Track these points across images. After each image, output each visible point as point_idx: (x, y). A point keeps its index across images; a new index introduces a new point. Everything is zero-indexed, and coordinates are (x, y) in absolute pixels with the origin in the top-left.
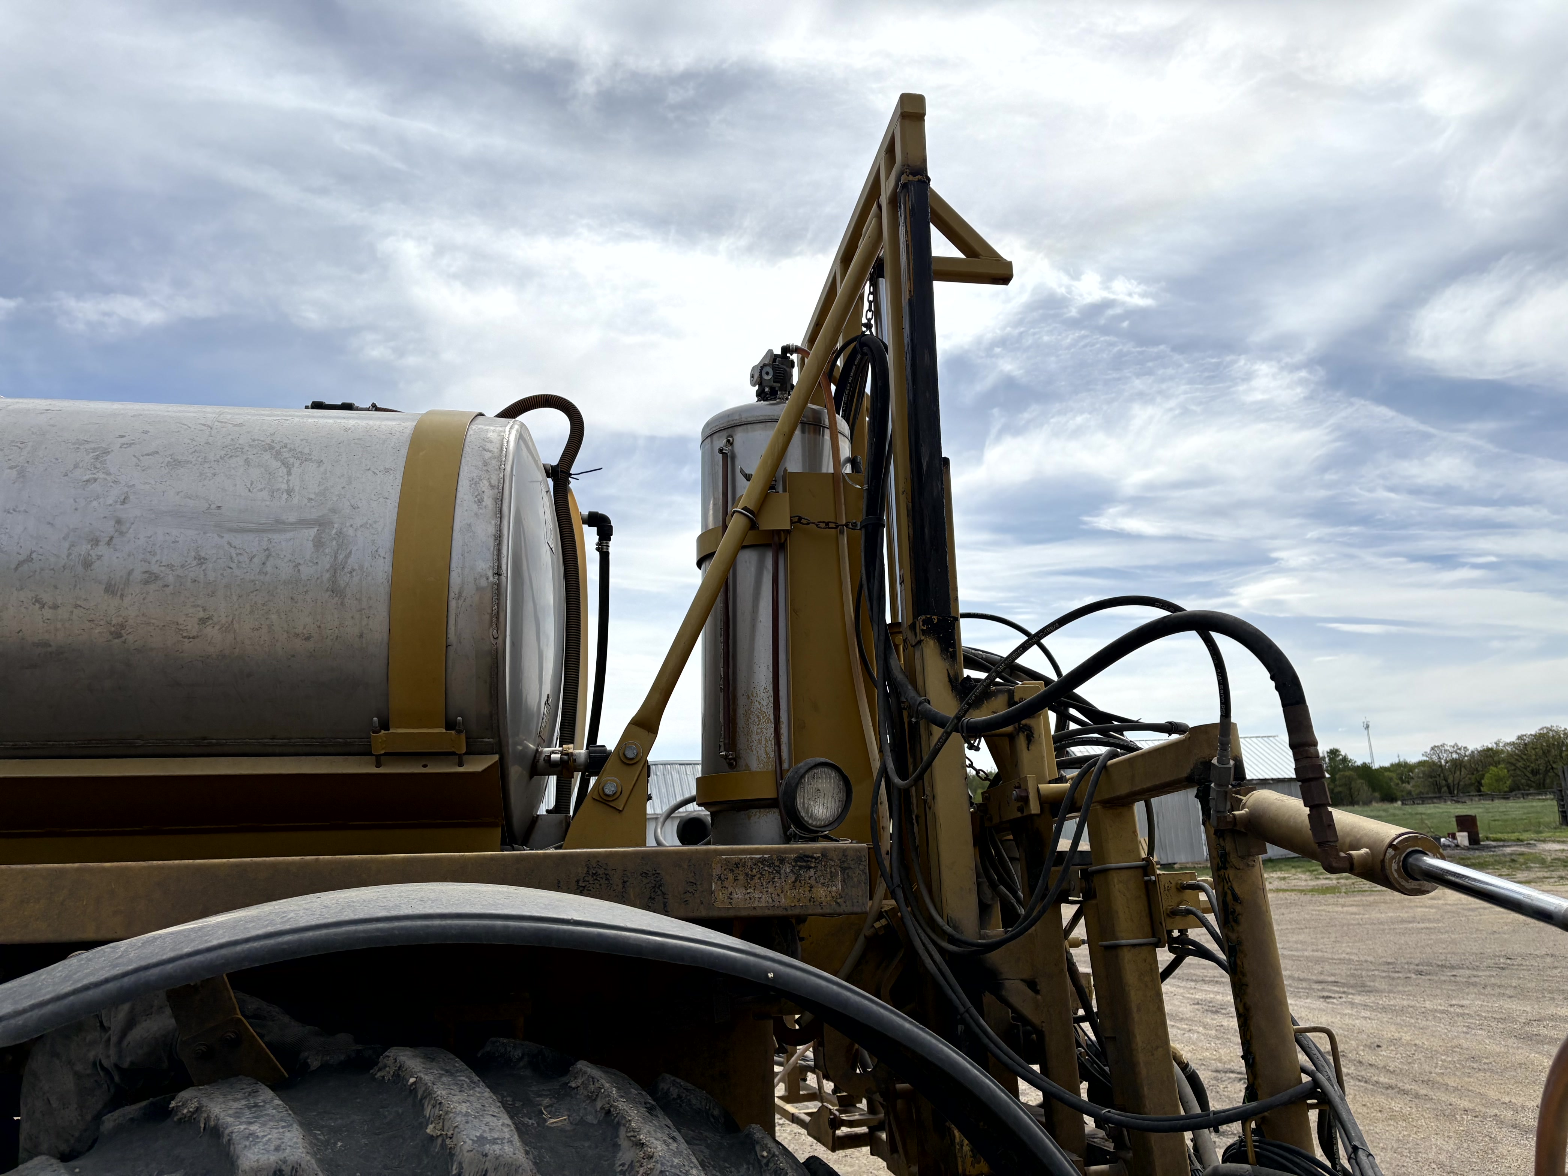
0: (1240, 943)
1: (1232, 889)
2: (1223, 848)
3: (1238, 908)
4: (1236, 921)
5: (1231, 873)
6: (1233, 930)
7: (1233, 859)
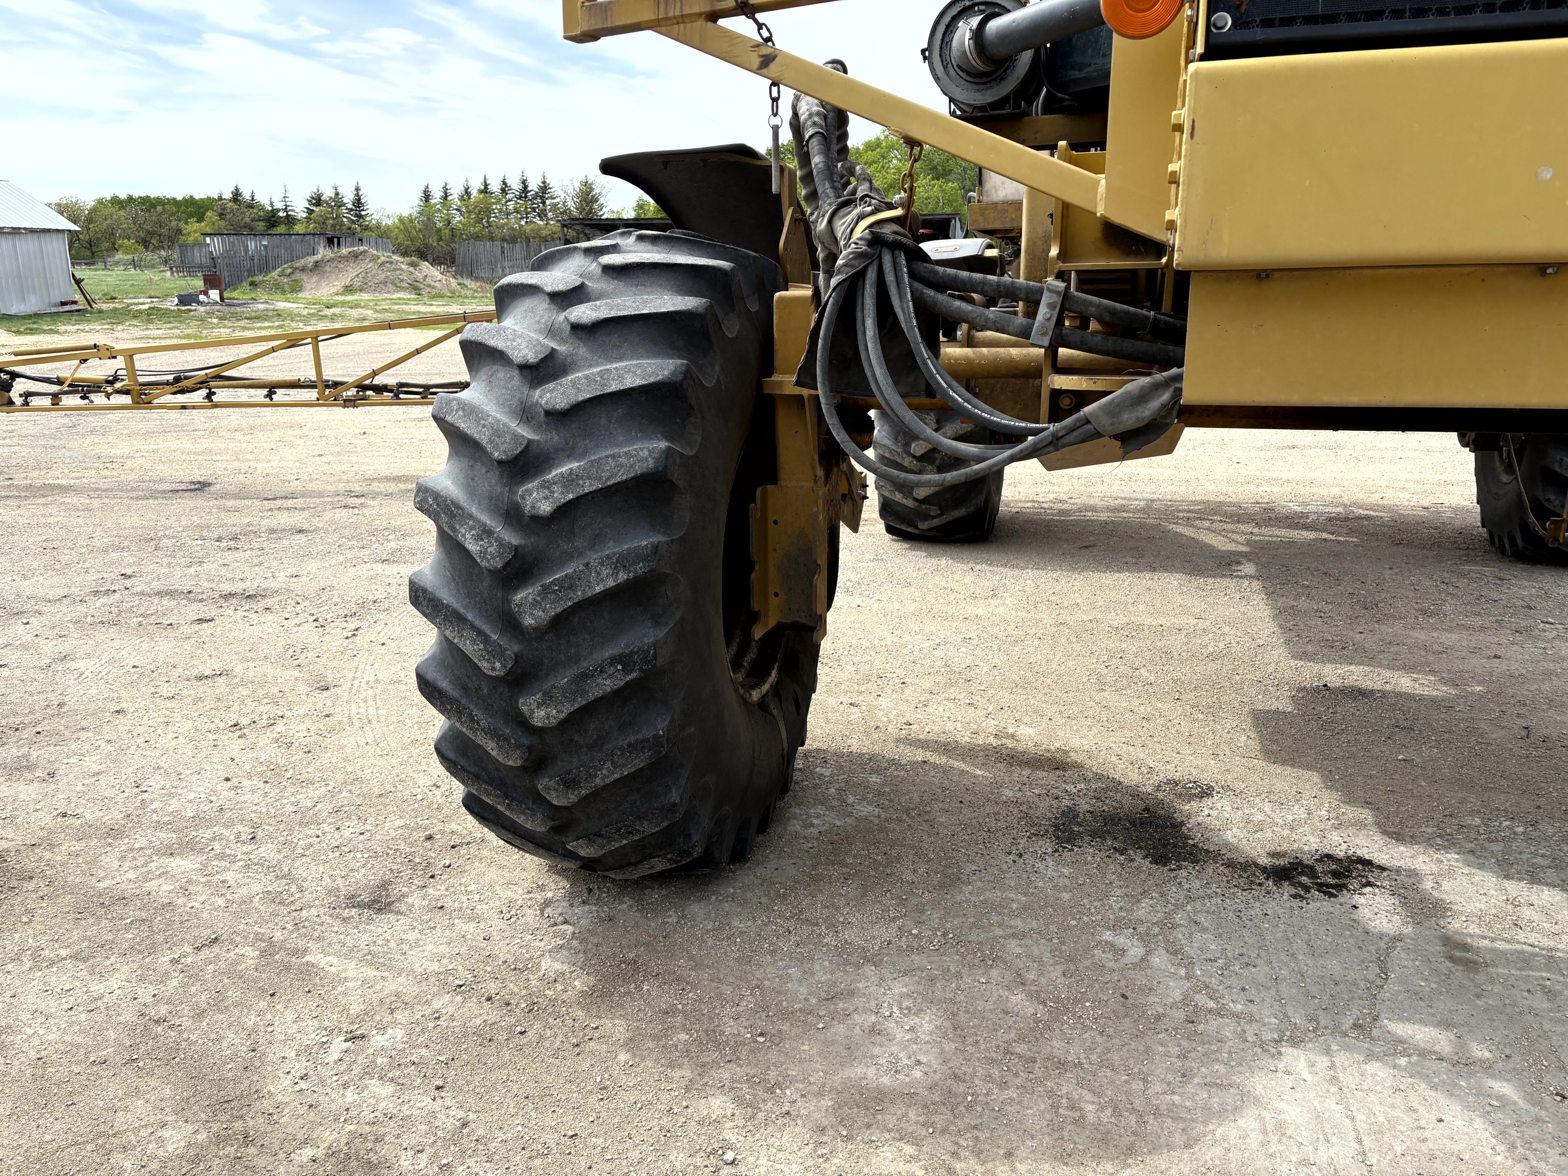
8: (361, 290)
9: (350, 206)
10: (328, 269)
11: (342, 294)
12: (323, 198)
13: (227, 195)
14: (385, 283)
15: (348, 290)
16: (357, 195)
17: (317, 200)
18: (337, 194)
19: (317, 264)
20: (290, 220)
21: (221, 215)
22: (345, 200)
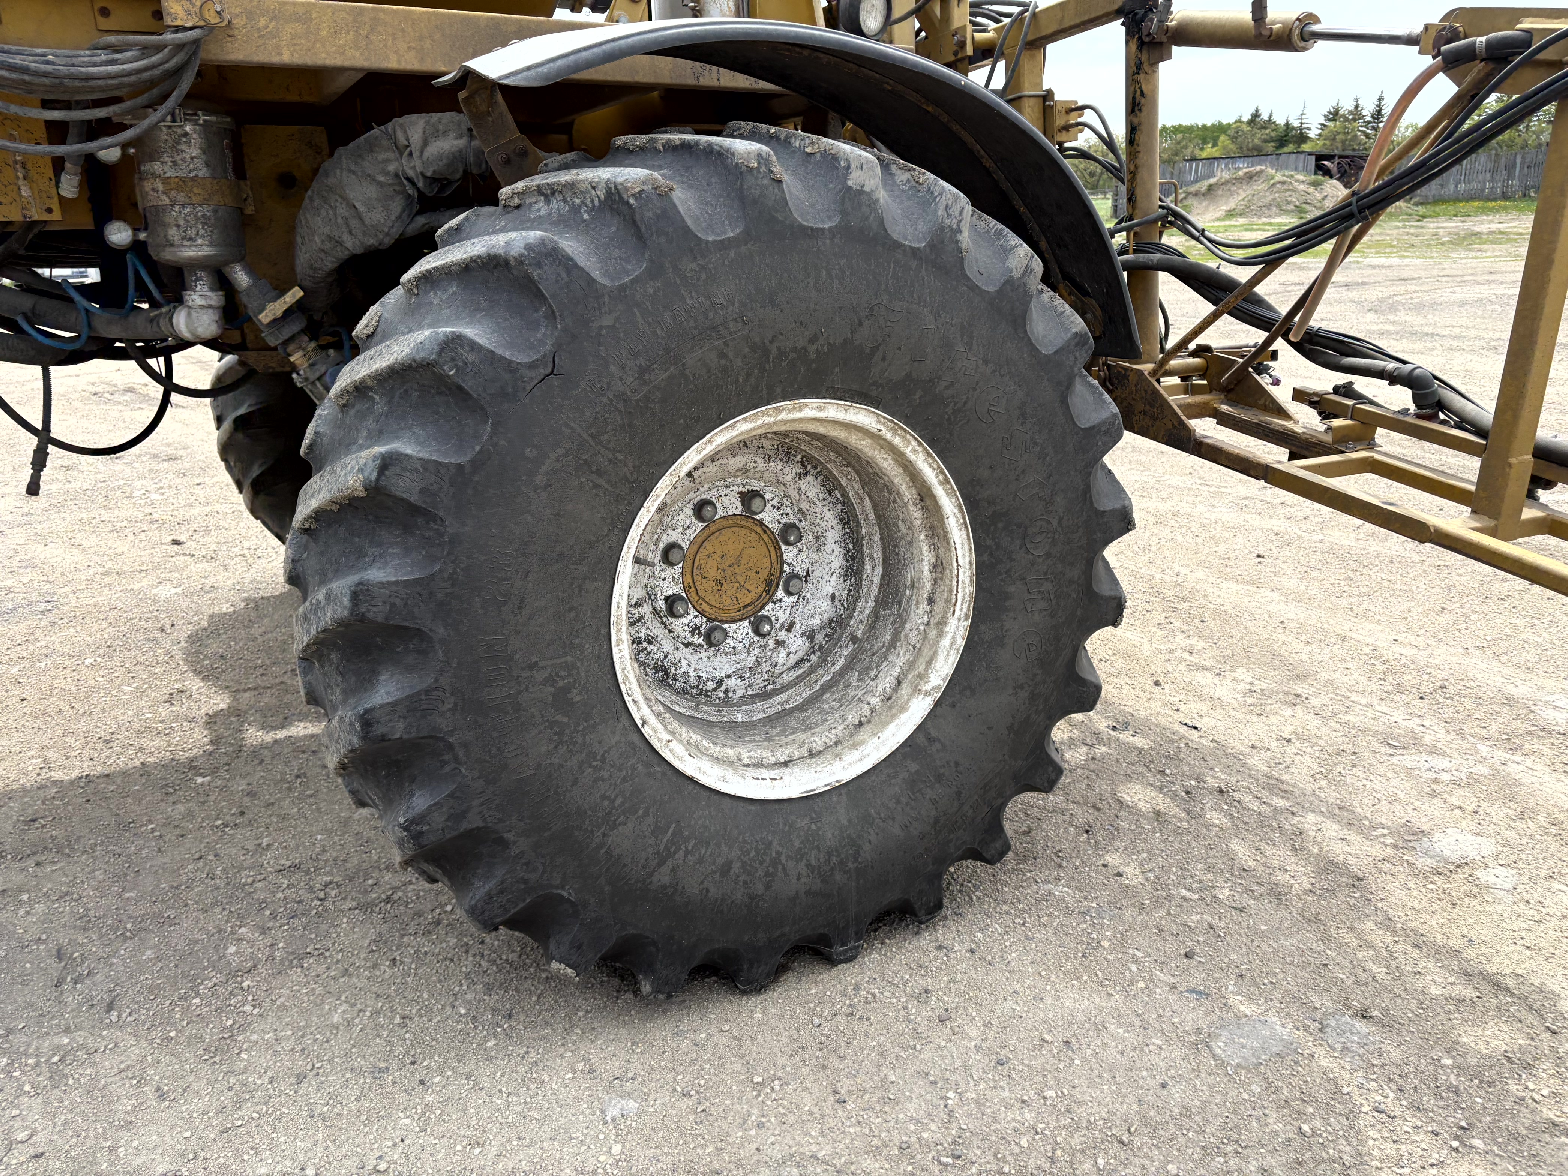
0: (1140, 124)
1: (1140, 88)
2: (1140, 59)
3: (1143, 101)
4: (1140, 110)
5: (1142, 76)
6: (1136, 116)
7: (1146, 66)
8: (1241, 215)
9: (1368, 119)
10: (1220, 192)
11: (1223, 220)
12: (1341, 112)
13: (1246, 117)
14: (1268, 207)
15: (1231, 214)
16: (1379, 106)
17: (1334, 115)
18: (1357, 107)
19: (1210, 188)
20: (1302, 138)
21: (1234, 139)
22: (1364, 113)
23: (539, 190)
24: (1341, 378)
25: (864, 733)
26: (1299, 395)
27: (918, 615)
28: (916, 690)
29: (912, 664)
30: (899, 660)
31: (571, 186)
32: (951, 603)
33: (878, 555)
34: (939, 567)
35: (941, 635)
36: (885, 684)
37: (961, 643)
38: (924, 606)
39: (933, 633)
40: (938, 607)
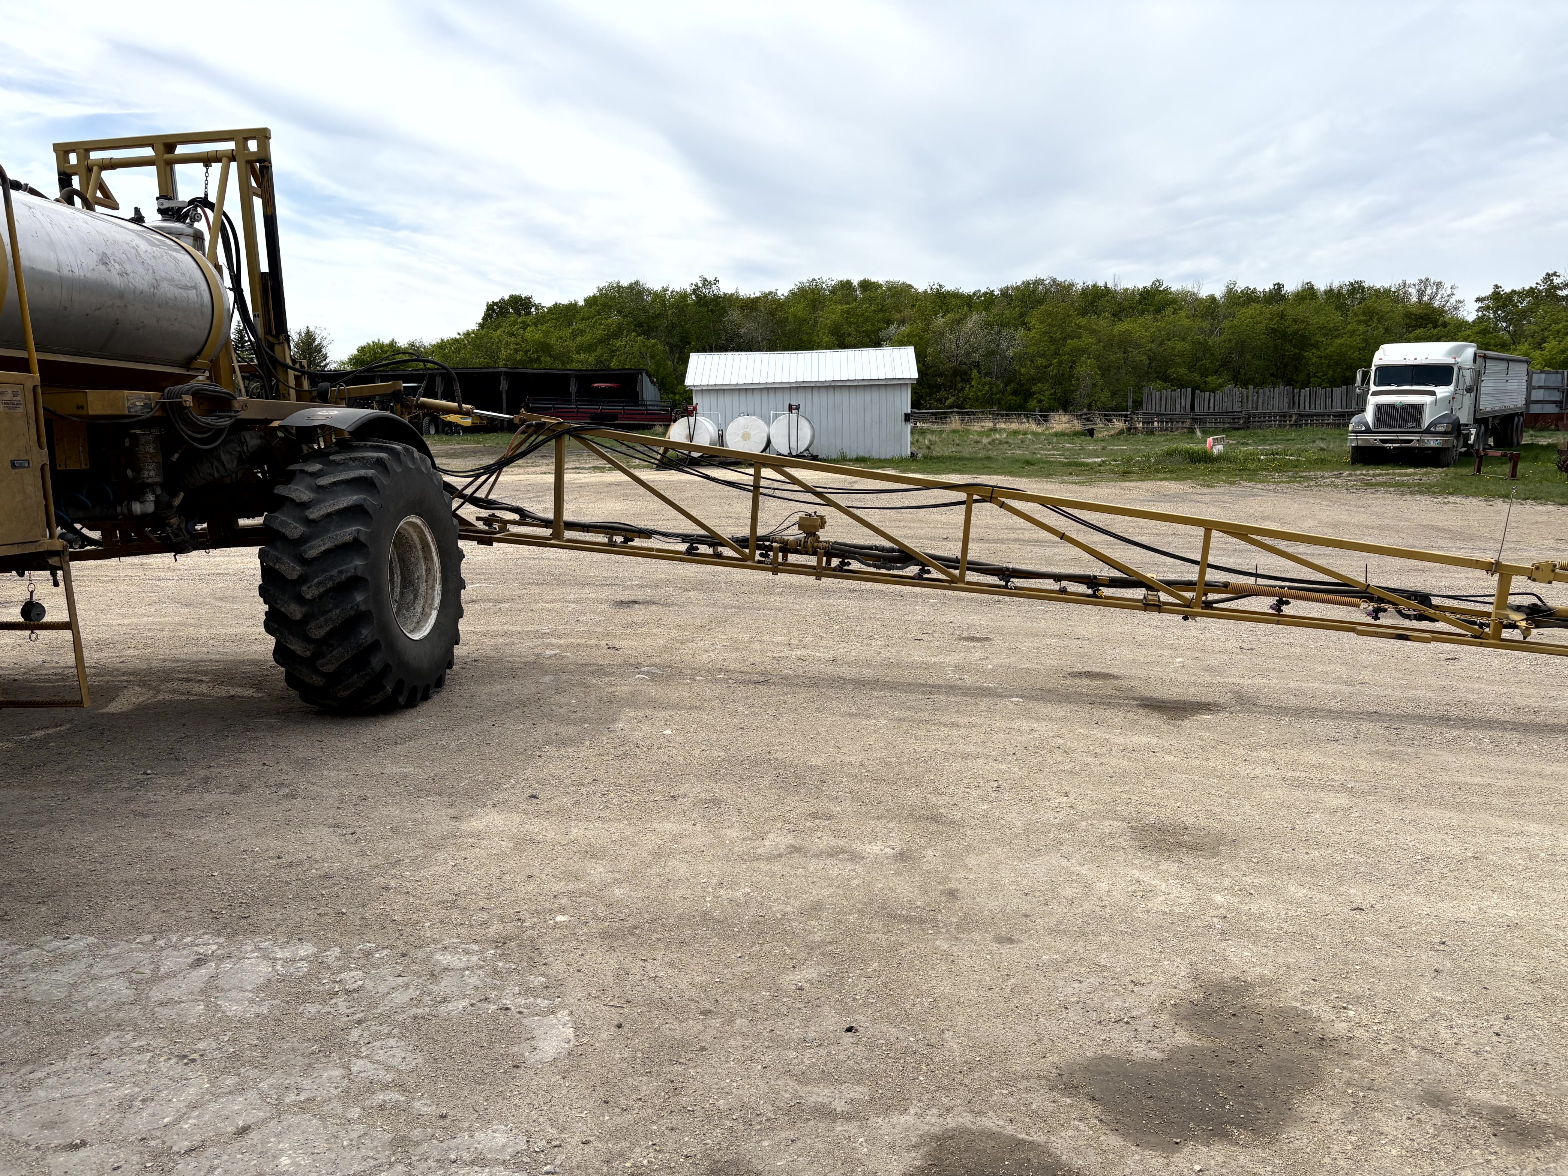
23: (351, 459)
24: (491, 512)
25: (421, 624)
26: (478, 519)
27: (423, 587)
28: (432, 609)
29: (425, 602)
30: (421, 602)
31: (364, 458)
32: (434, 580)
33: (399, 572)
34: (429, 570)
35: (434, 591)
36: (420, 610)
37: (440, 592)
38: (424, 584)
39: (430, 591)
40: (430, 583)
